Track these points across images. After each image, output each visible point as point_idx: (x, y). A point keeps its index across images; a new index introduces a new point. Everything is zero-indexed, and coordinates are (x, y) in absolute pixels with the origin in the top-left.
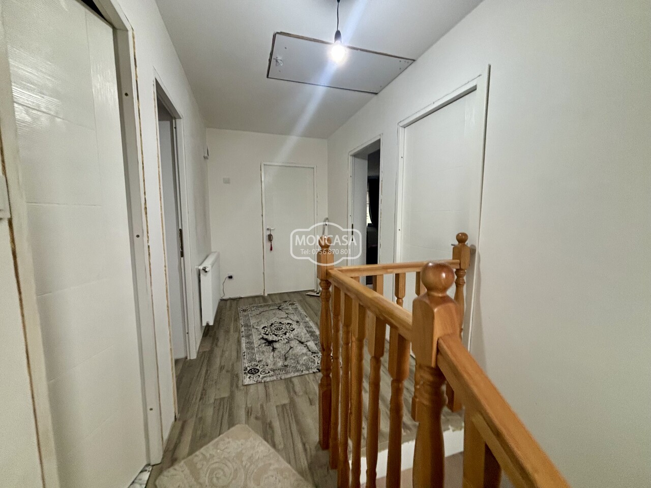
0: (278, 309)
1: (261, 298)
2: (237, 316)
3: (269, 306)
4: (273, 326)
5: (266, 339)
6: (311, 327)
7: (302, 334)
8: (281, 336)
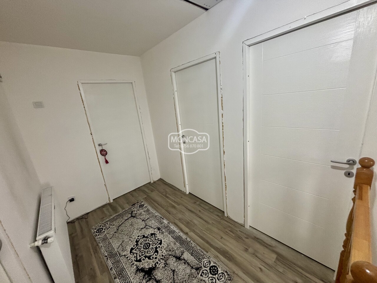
0: (132, 216)
1: (109, 207)
2: (95, 243)
3: (121, 216)
4: (139, 243)
5: (142, 270)
6: (174, 232)
7: (172, 244)
8: (154, 256)
